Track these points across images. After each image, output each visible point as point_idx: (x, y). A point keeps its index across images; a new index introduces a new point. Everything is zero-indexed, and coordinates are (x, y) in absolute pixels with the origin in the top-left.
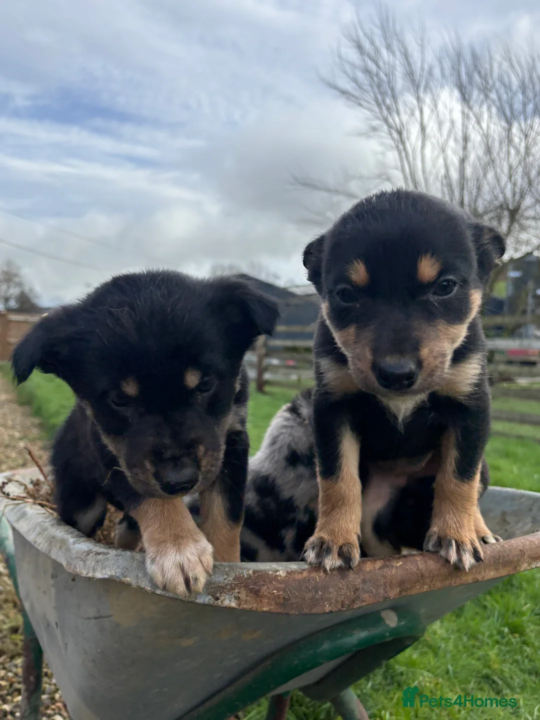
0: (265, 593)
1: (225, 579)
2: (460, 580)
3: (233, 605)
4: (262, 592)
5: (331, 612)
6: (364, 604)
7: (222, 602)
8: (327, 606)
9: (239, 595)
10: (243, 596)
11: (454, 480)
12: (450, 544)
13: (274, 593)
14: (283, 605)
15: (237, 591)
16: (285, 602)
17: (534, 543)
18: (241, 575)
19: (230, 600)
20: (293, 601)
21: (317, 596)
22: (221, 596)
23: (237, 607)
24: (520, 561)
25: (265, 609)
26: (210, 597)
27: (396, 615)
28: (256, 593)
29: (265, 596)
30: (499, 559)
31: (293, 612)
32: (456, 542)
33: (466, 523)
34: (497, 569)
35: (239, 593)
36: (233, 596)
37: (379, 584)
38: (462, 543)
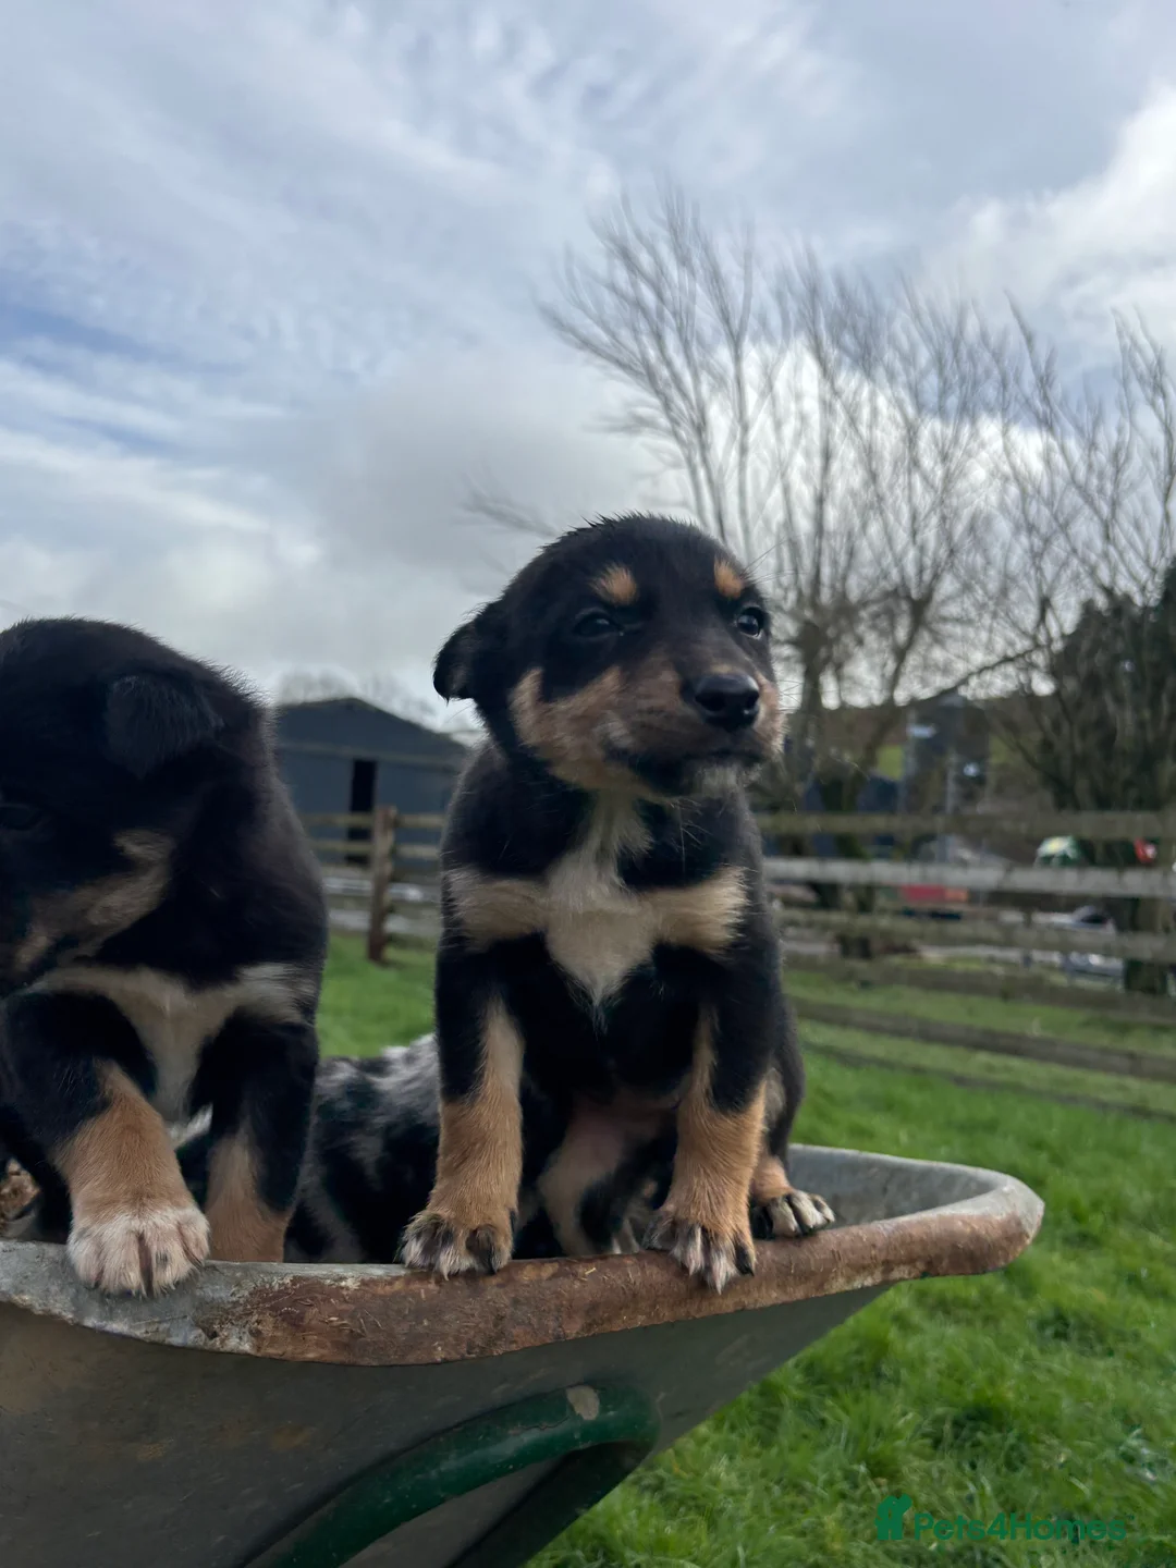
0: (314, 1322)
1: (233, 1294)
3: (246, 1347)
4: (306, 1321)
5: (445, 1361)
6: (514, 1347)
7: (223, 1341)
8: (440, 1349)
9: (260, 1327)
10: (267, 1329)
11: (707, 1111)
12: (691, 1235)
13: (332, 1321)
14: (346, 1347)
15: (255, 1317)
16: (349, 1340)
17: (861, 1238)
18: (268, 1286)
19: (240, 1338)
20: (369, 1337)
21: (420, 1329)
22: (222, 1329)
23: (253, 1352)
24: (830, 1271)
25: (311, 1356)
26: (200, 1331)
27: (596, 1395)
28: (295, 1323)
29: (311, 1329)
30: (789, 1267)
31: (366, 1361)
32: (704, 1231)
33: (729, 1196)
34: (782, 1287)
35: (258, 1322)
36: (246, 1330)
37: (546, 1308)
38: (716, 1235)
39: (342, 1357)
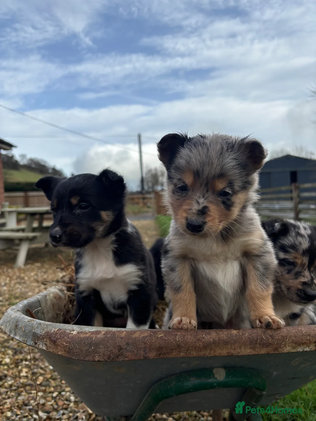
0: (59, 344)
1: (41, 332)
2: (215, 352)
3: (44, 348)
4: (57, 343)
5: (99, 361)
6: (127, 359)
7: (38, 346)
8: (97, 356)
9: (46, 343)
10: (48, 343)
13: (64, 344)
14: (68, 352)
15: (45, 340)
16: (69, 351)
18: (50, 331)
19: (42, 345)
20: (75, 350)
21: (91, 350)
22: (38, 342)
23: (46, 350)
25: (60, 353)
26: (33, 342)
27: (225, 372)
28: (54, 342)
29: (59, 345)
31: (74, 358)
34: (254, 348)
35: (46, 341)
36: (44, 343)
39: (67, 355)
